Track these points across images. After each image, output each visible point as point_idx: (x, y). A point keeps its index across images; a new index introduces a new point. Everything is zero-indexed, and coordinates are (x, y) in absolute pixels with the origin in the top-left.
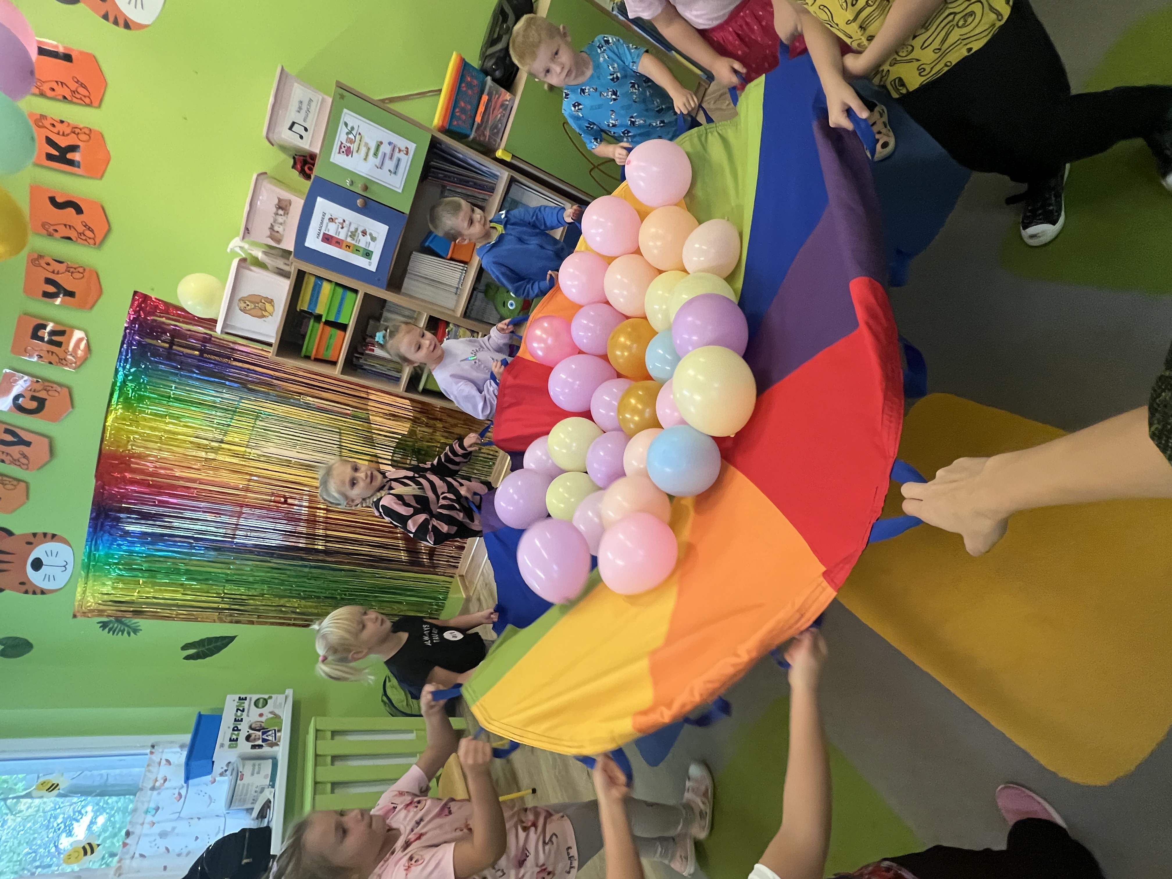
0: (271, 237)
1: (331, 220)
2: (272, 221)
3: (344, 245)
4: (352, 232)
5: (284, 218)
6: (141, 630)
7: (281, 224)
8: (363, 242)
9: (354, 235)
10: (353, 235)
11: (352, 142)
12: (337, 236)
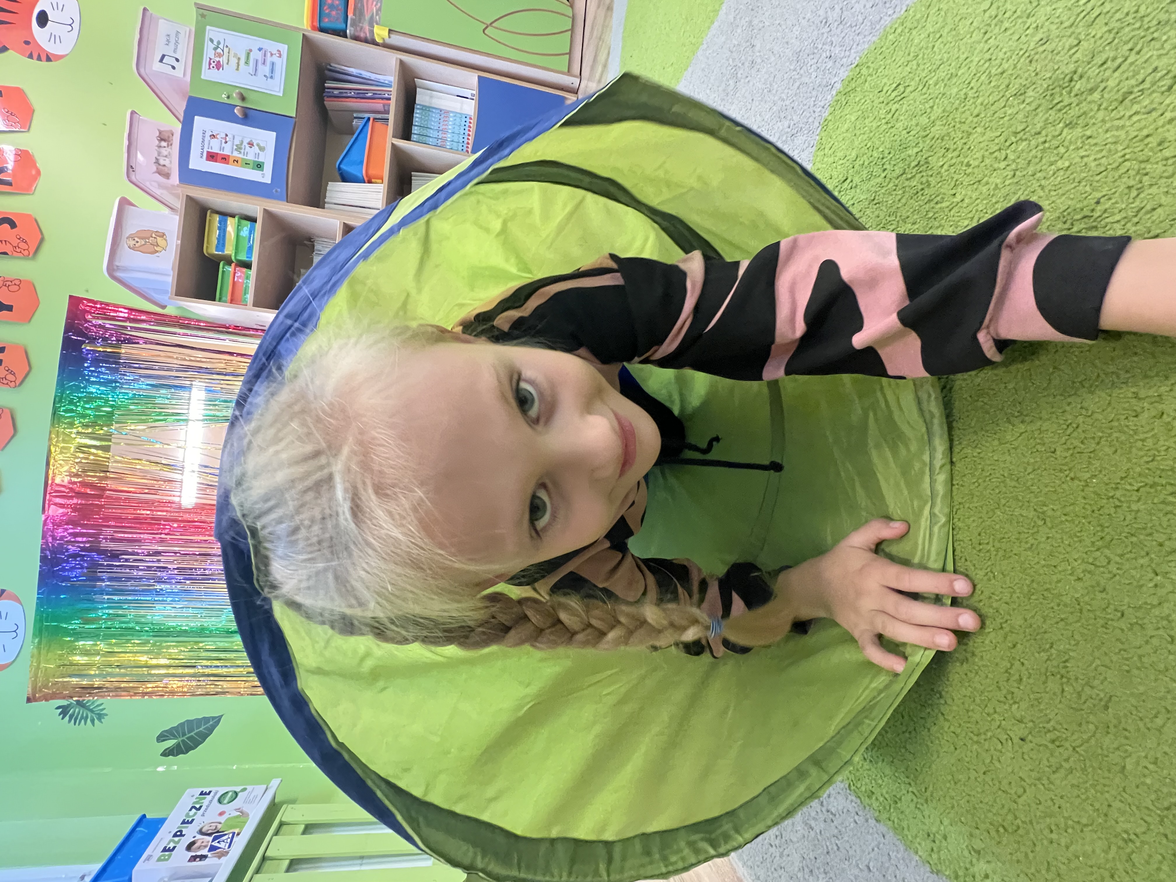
0: (159, 172)
1: (213, 136)
2: (156, 155)
3: (231, 160)
4: (237, 145)
5: (168, 150)
6: (106, 715)
7: (166, 156)
8: (251, 155)
9: (241, 148)
10: (239, 148)
11: (220, 55)
12: (221, 152)
